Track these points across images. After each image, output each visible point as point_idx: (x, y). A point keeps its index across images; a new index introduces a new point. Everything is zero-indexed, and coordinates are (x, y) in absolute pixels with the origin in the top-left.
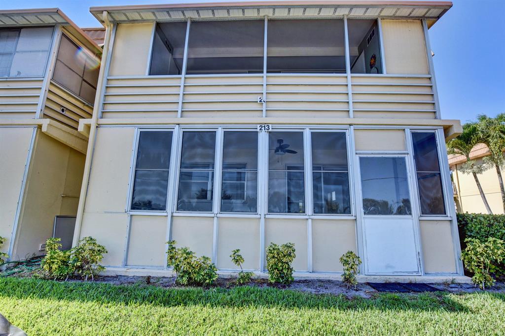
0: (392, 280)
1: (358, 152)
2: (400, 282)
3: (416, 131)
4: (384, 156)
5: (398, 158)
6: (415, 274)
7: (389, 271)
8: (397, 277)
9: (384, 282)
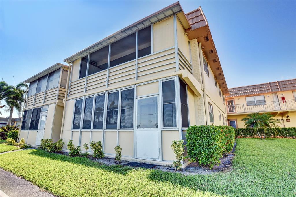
0: (143, 161)
1: (137, 97)
2: (146, 163)
3: (164, 81)
4: (148, 97)
5: (154, 97)
6: (157, 160)
7: (145, 157)
8: (145, 160)
9: (139, 162)
